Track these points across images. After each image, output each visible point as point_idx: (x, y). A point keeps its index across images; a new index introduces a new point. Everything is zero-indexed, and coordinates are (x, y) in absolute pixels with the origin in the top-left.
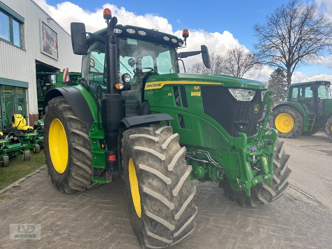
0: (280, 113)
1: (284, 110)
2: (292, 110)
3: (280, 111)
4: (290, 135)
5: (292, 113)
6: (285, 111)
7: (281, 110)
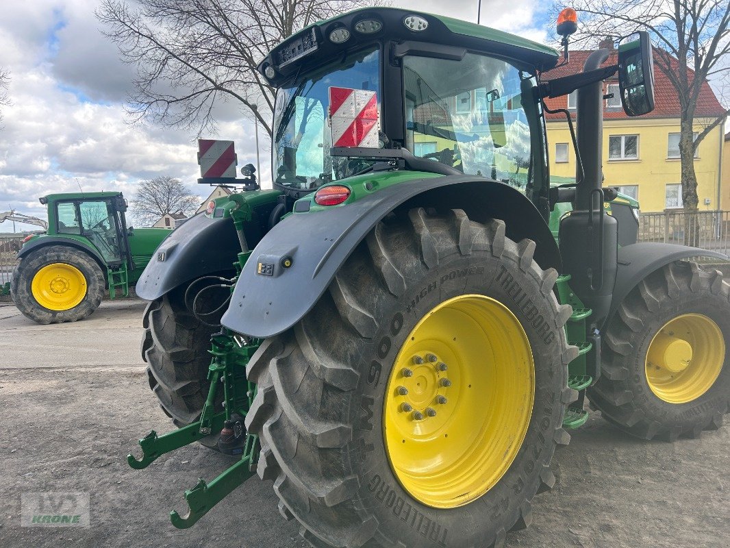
0: (45, 263)
1: (58, 256)
2: (79, 255)
3: (48, 260)
4: (82, 313)
5: (81, 261)
6: (62, 258)
7: (50, 257)
